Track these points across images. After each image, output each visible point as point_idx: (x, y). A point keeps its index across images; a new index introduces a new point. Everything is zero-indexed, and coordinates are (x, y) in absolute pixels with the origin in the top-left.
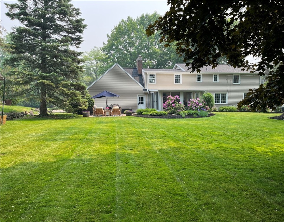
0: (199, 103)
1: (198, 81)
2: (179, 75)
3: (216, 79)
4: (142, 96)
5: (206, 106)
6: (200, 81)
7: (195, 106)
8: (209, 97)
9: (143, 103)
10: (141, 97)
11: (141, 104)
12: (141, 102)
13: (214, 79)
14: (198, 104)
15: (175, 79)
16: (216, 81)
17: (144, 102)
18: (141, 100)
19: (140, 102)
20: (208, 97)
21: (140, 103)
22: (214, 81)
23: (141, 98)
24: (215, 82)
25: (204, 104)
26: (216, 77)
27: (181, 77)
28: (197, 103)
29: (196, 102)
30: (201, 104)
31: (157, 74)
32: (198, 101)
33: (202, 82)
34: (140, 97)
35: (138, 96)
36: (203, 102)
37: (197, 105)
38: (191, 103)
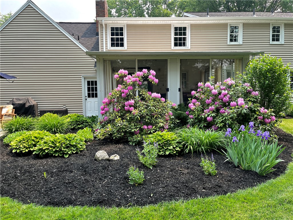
0: (234, 98)
1: (231, 40)
2: (185, 29)
3: (278, 36)
4: (94, 80)
5: (262, 110)
6: (235, 40)
7: (218, 110)
8: (272, 71)
9: (96, 97)
10: (92, 82)
11: (93, 97)
12: (92, 92)
13: (273, 36)
14: (226, 99)
15: (173, 36)
16: (278, 40)
17: (98, 92)
18: (92, 88)
19: (89, 94)
20: (269, 71)
21: (89, 96)
22: (273, 40)
23: (92, 85)
24: (275, 43)
25: (254, 102)
26: (279, 32)
27: (188, 32)
28: (225, 95)
29: (220, 94)
30: (241, 101)
31: (128, 26)
32: (229, 87)
33: (241, 43)
34: (88, 82)
35: (83, 79)
36: (249, 92)
37: (226, 105)
38: (203, 96)
